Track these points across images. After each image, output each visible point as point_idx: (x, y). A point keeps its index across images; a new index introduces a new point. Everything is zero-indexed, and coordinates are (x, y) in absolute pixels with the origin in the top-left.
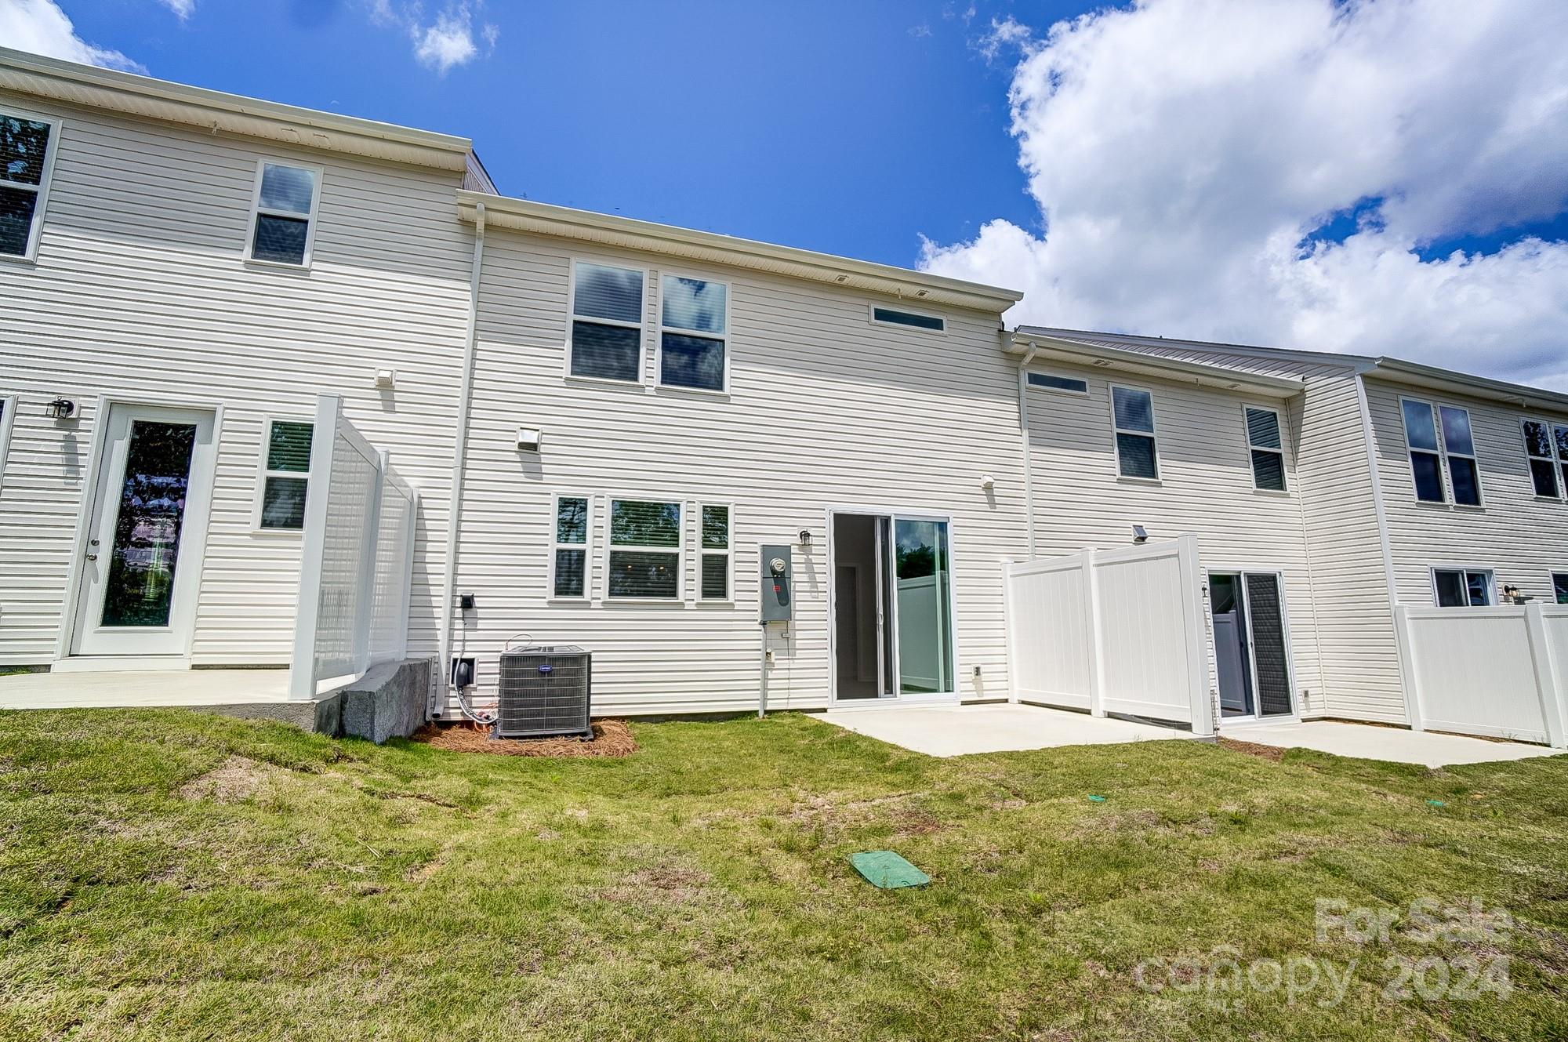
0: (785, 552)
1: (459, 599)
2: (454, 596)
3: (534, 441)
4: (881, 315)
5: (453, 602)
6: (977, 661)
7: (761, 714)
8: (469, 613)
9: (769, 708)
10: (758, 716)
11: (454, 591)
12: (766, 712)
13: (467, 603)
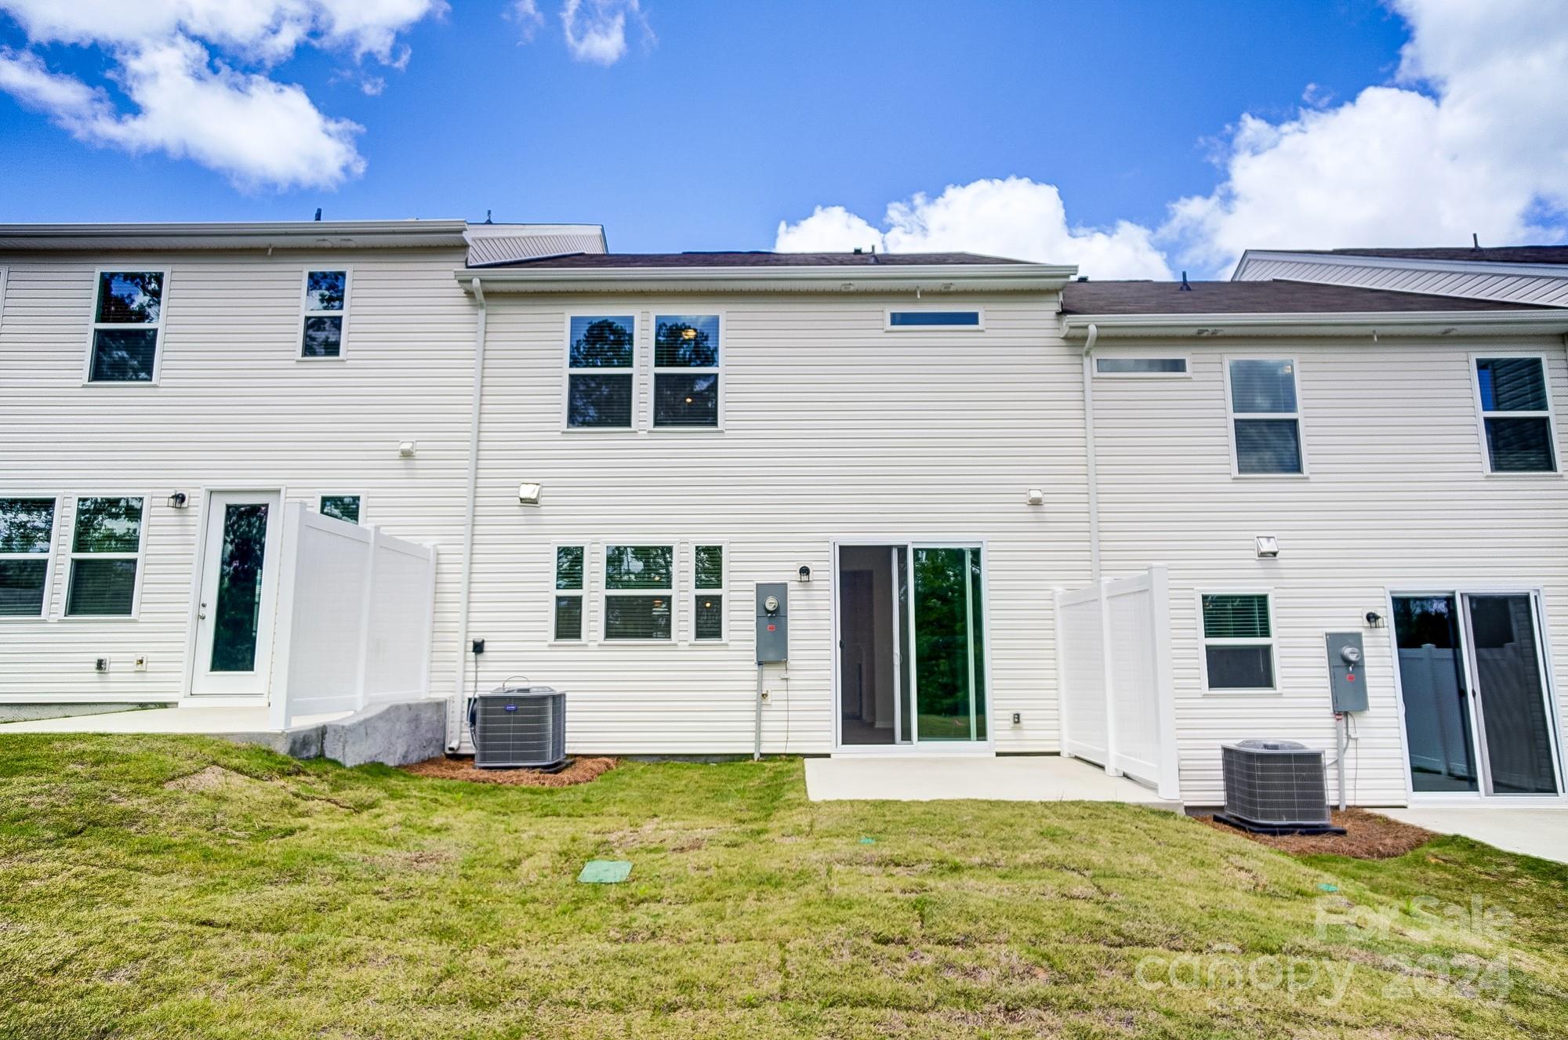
0: (781, 590)
1: (471, 644)
2: (466, 642)
3: (534, 496)
4: (898, 319)
5: (466, 647)
6: (1017, 706)
7: (757, 756)
8: (480, 657)
9: (763, 751)
10: (753, 759)
11: (466, 637)
12: (762, 755)
13: (478, 648)
